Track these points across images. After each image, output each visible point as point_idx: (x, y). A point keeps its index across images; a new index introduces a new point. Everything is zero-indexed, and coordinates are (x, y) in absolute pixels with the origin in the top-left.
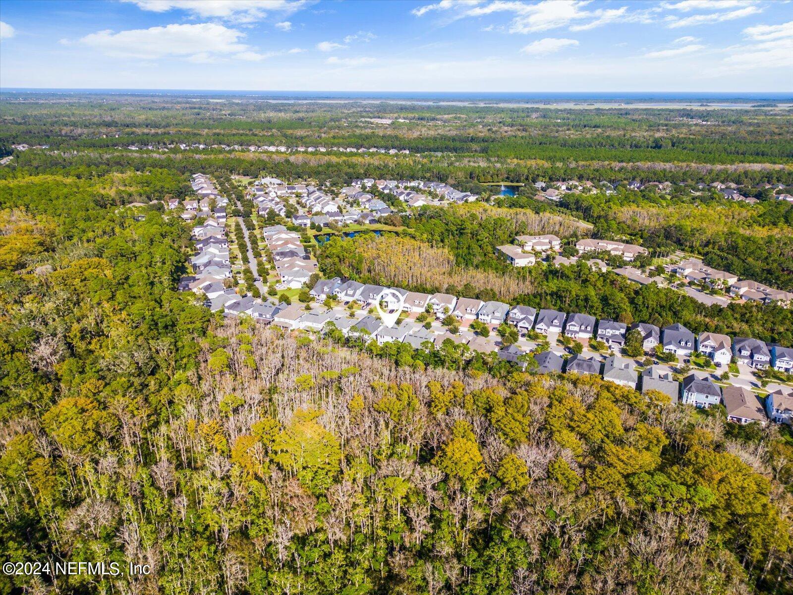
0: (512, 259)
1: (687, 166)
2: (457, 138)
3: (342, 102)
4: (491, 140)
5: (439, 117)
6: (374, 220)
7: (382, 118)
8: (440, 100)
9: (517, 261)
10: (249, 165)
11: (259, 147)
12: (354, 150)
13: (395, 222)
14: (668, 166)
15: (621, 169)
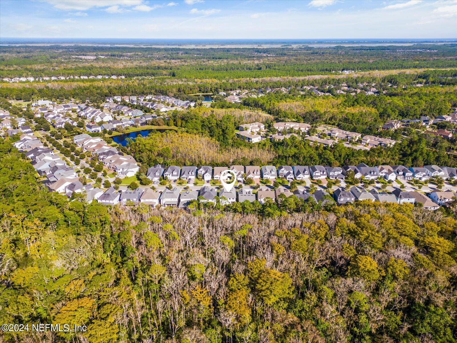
0: (249, 139)
1: (287, 78)
2: (149, 67)
3: (49, 45)
4: (170, 68)
5: (124, 54)
6: (143, 123)
7: (86, 55)
8: (114, 44)
9: (253, 139)
10: (20, 92)
11: (11, 78)
12: (86, 77)
13: (160, 123)
14: (278, 79)
15: (257, 82)
